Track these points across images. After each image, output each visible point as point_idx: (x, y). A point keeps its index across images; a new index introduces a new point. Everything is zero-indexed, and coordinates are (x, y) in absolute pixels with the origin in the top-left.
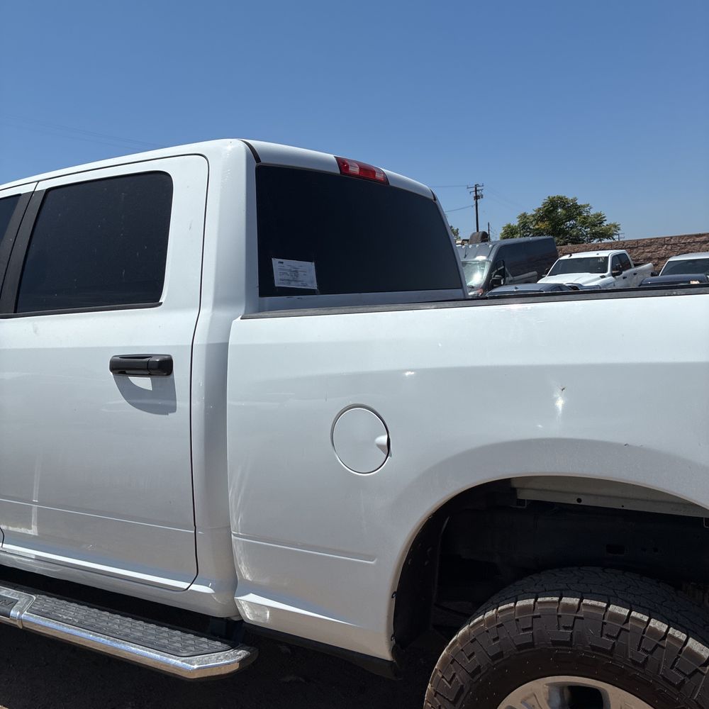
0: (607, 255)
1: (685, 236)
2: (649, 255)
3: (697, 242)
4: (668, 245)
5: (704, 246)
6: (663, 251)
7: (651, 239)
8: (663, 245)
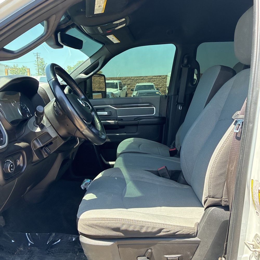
0: (117, 82)
1: (136, 77)
2: (125, 83)
3: (140, 79)
4: (131, 79)
5: (142, 81)
6: (129, 82)
7: (125, 77)
8: (129, 80)
